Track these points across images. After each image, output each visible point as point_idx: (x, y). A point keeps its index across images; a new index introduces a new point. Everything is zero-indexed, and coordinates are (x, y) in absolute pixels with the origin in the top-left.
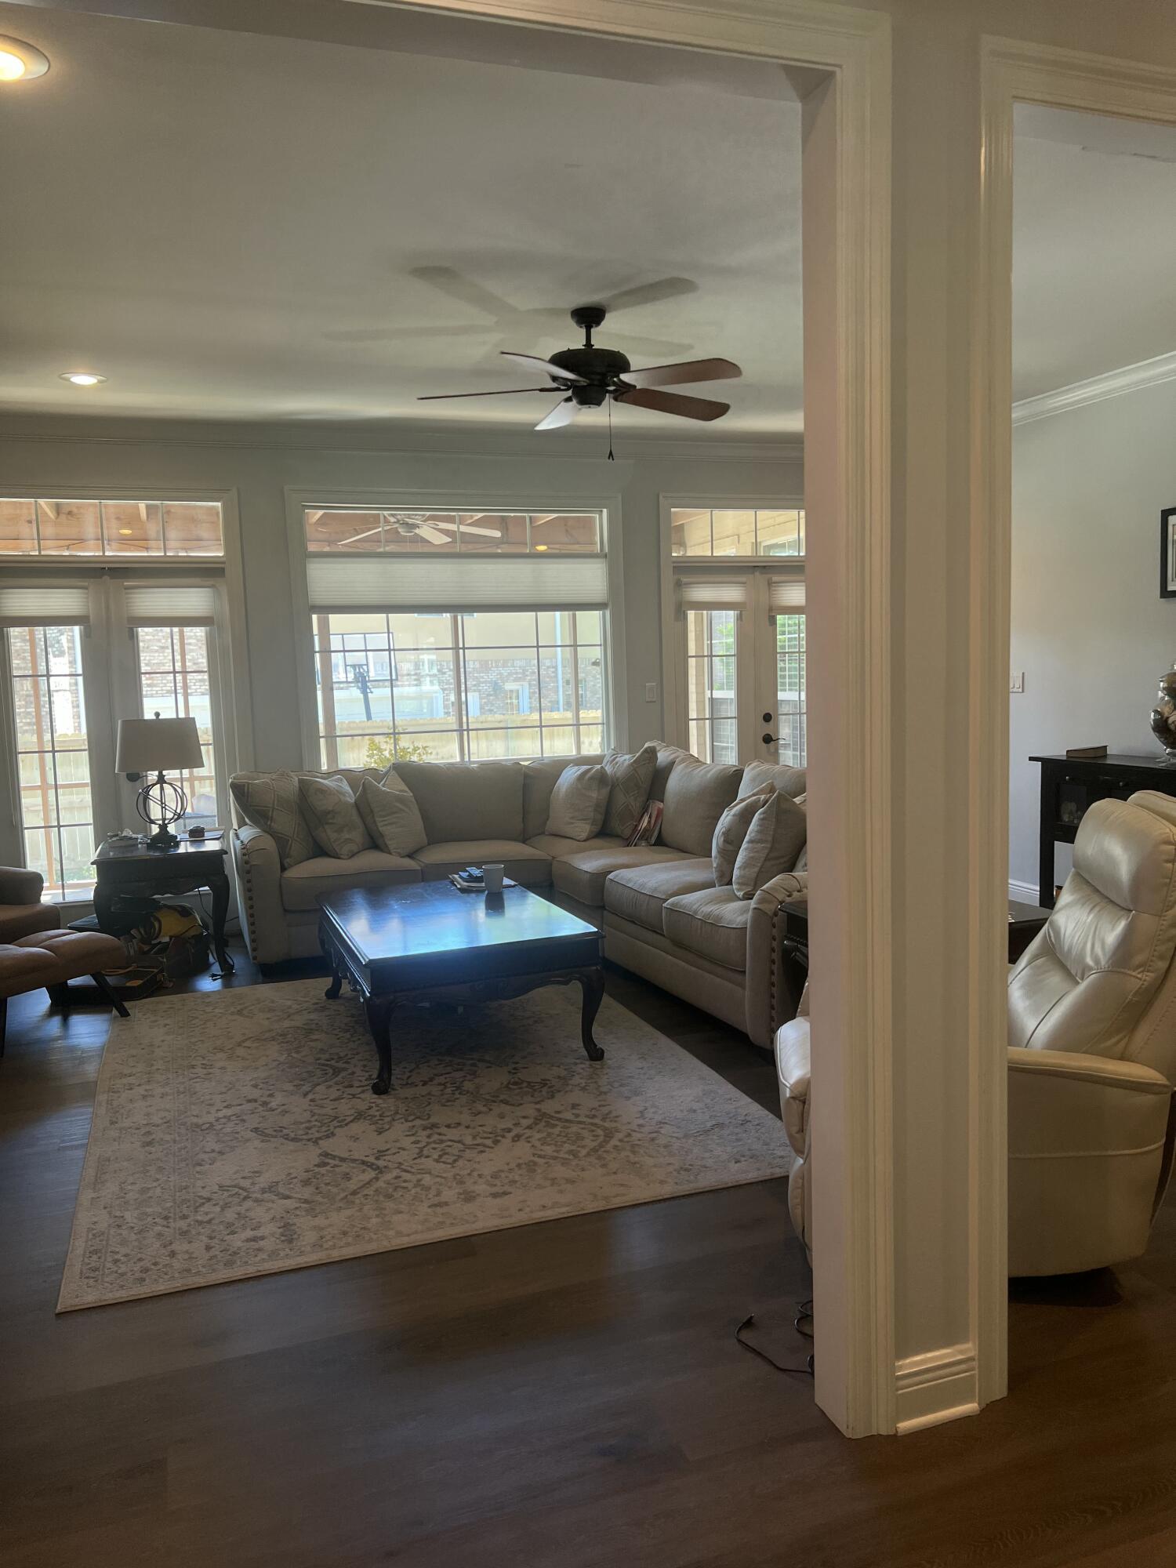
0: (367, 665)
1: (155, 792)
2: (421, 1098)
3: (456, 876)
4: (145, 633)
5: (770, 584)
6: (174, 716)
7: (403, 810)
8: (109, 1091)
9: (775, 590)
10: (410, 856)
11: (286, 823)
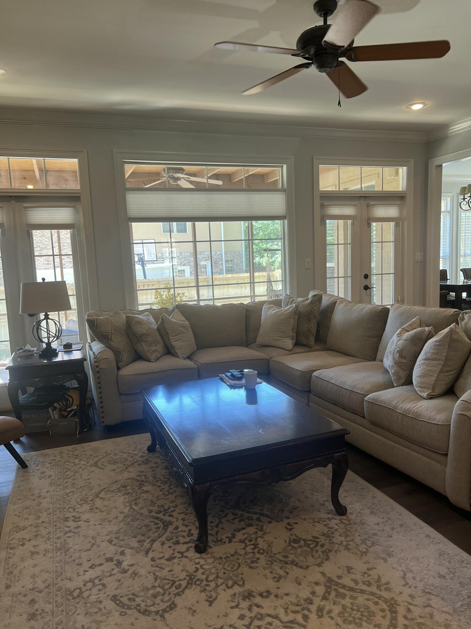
0: (144, 254)
1: (44, 324)
2: (232, 558)
3: (223, 375)
4: (37, 235)
5: (368, 206)
6: (54, 280)
7: (184, 332)
8: (7, 548)
9: (371, 209)
10: (189, 358)
11: (119, 342)
